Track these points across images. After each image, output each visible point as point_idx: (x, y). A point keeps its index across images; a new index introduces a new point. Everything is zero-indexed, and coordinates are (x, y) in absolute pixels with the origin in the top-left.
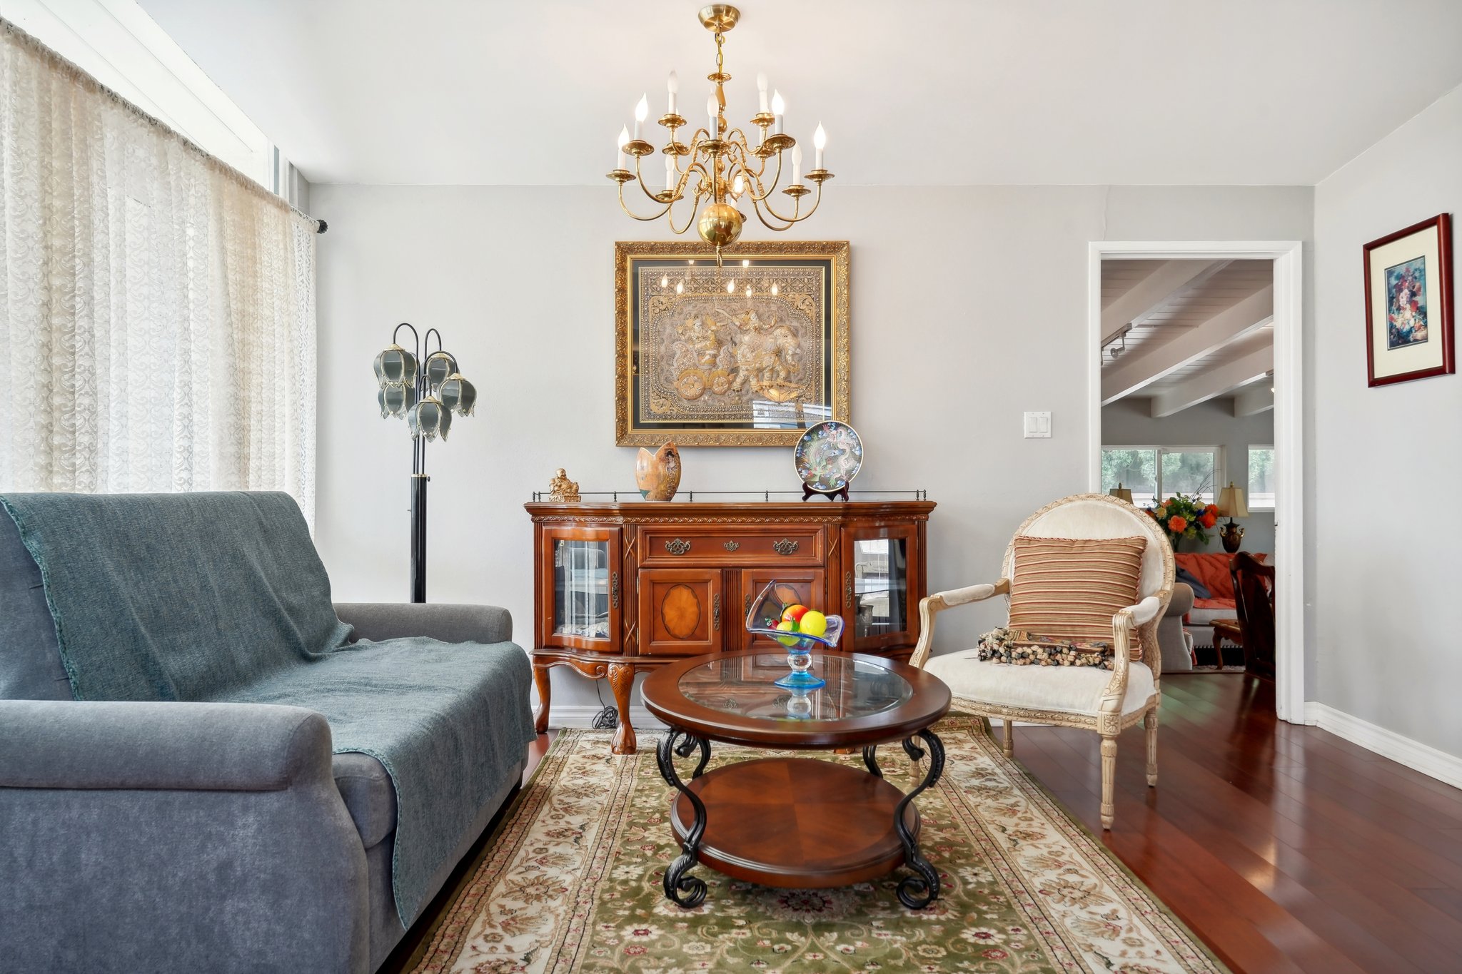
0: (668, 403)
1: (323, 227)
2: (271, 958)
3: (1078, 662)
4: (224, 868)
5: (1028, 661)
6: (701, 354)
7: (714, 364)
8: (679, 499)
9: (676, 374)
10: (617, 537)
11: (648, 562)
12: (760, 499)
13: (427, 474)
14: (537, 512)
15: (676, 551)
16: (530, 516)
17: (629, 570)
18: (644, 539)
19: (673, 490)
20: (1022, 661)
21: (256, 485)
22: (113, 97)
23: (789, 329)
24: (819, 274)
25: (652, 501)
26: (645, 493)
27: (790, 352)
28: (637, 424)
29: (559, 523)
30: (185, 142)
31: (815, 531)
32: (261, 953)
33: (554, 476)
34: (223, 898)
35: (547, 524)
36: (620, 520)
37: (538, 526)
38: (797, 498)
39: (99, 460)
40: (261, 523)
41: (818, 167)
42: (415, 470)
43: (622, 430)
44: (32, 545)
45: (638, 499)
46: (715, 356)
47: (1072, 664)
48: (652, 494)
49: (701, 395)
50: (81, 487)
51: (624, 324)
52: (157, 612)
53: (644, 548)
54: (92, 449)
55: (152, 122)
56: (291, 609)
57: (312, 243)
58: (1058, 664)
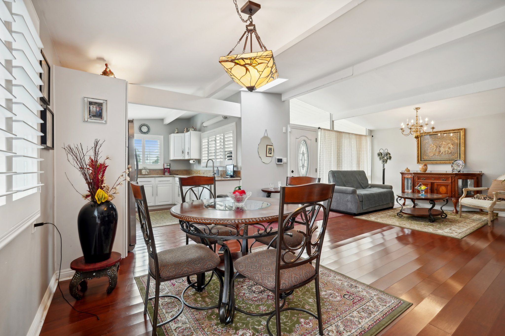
0: (427, 157)
1: (373, 136)
2: (351, 208)
3: (489, 200)
4: (348, 200)
5: (479, 199)
6: (433, 149)
7: (436, 151)
8: (427, 172)
9: (428, 153)
10: (413, 178)
11: (418, 181)
12: (445, 172)
13: (385, 168)
14: (402, 174)
15: (423, 179)
16: (401, 174)
17: (415, 182)
18: (417, 178)
19: (426, 171)
20: (478, 199)
21: (361, 169)
22: (344, 132)
23: (451, 144)
24: (458, 134)
25: (422, 172)
26: (421, 171)
27: (452, 148)
28: (421, 161)
29: (405, 175)
30: (352, 134)
31: (449, 177)
32: (350, 207)
33: (406, 168)
34: (347, 202)
35: (403, 175)
36: (413, 175)
37: (402, 175)
38: (451, 172)
39: (342, 167)
40: (359, 174)
41: (432, 126)
42: (383, 168)
43: (418, 161)
44: (335, 174)
45: (420, 172)
46: (436, 149)
47: (488, 200)
48: (422, 171)
49: (433, 156)
50: (340, 170)
51: (419, 145)
52: (346, 181)
53: (417, 179)
54: (341, 166)
55: (348, 133)
56: (362, 183)
57: (371, 139)
58: (485, 200)
